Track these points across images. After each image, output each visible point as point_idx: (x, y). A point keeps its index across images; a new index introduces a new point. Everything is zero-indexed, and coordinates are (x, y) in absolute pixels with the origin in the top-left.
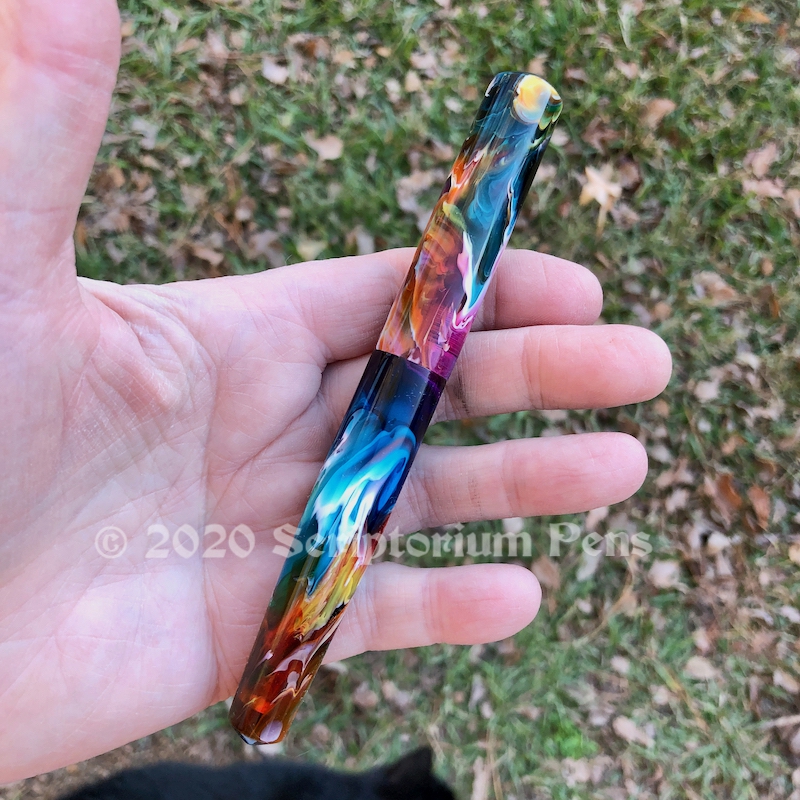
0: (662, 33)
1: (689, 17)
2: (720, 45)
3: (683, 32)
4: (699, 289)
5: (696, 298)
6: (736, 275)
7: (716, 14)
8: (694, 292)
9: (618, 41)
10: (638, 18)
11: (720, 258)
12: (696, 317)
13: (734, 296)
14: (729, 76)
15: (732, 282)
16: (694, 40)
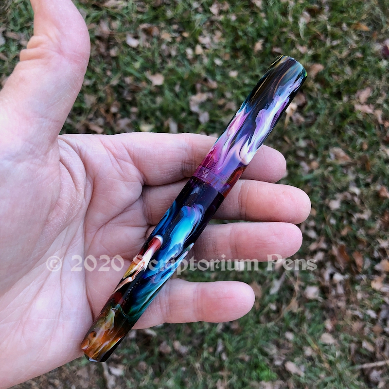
0: (318, 33)
1: (332, 26)
2: (345, 40)
3: (328, 33)
4: (332, 156)
5: (331, 160)
6: (350, 150)
7: (344, 25)
8: (330, 157)
9: (298, 35)
10: (308, 25)
11: (343, 141)
12: (330, 169)
13: (349, 159)
14: (349, 55)
15: (348, 153)
16: (334, 37)
